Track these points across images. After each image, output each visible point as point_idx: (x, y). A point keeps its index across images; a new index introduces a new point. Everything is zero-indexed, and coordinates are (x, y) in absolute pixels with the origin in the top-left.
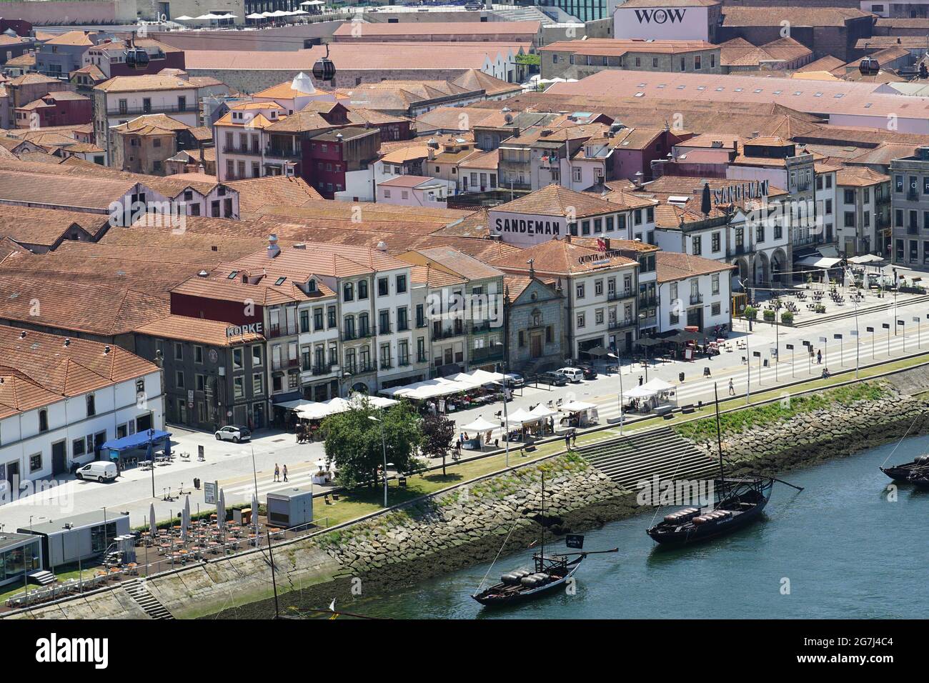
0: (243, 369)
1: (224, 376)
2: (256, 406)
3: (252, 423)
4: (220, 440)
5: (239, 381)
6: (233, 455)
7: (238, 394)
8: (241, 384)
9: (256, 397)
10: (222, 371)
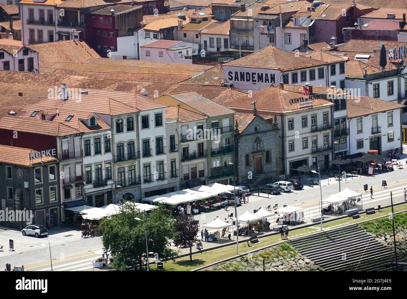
0: (42, 183)
1: (28, 189)
2: (52, 211)
3: (49, 223)
4: (26, 235)
5: (39, 192)
6: (35, 247)
7: (38, 201)
8: (40, 194)
9: (52, 204)
10: (26, 185)
